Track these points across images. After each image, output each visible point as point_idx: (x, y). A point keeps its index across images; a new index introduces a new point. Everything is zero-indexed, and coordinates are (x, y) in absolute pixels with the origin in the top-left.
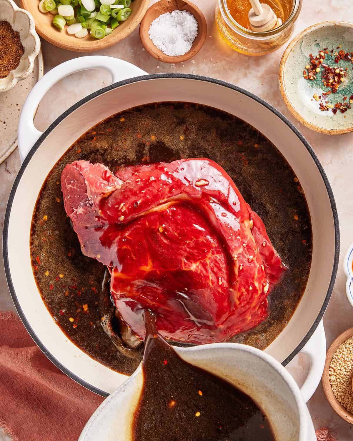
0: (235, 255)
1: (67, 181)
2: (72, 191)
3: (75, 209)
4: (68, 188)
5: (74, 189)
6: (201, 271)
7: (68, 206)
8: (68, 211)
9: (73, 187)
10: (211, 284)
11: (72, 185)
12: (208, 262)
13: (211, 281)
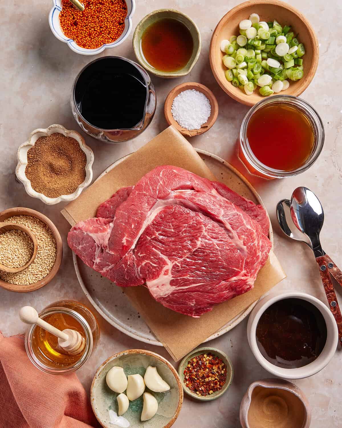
0: (221, 218)
1: (75, 245)
2: (84, 249)
3: (94, 261)
4: (80, 248)
5: (85, 246)
6: (206, 243)
7: (87, 262)
8: (90, 264)
9: (83, 246)
10: (218, 247)
11: (82, 245)
12: (206, 234)
13: (217, 246)
